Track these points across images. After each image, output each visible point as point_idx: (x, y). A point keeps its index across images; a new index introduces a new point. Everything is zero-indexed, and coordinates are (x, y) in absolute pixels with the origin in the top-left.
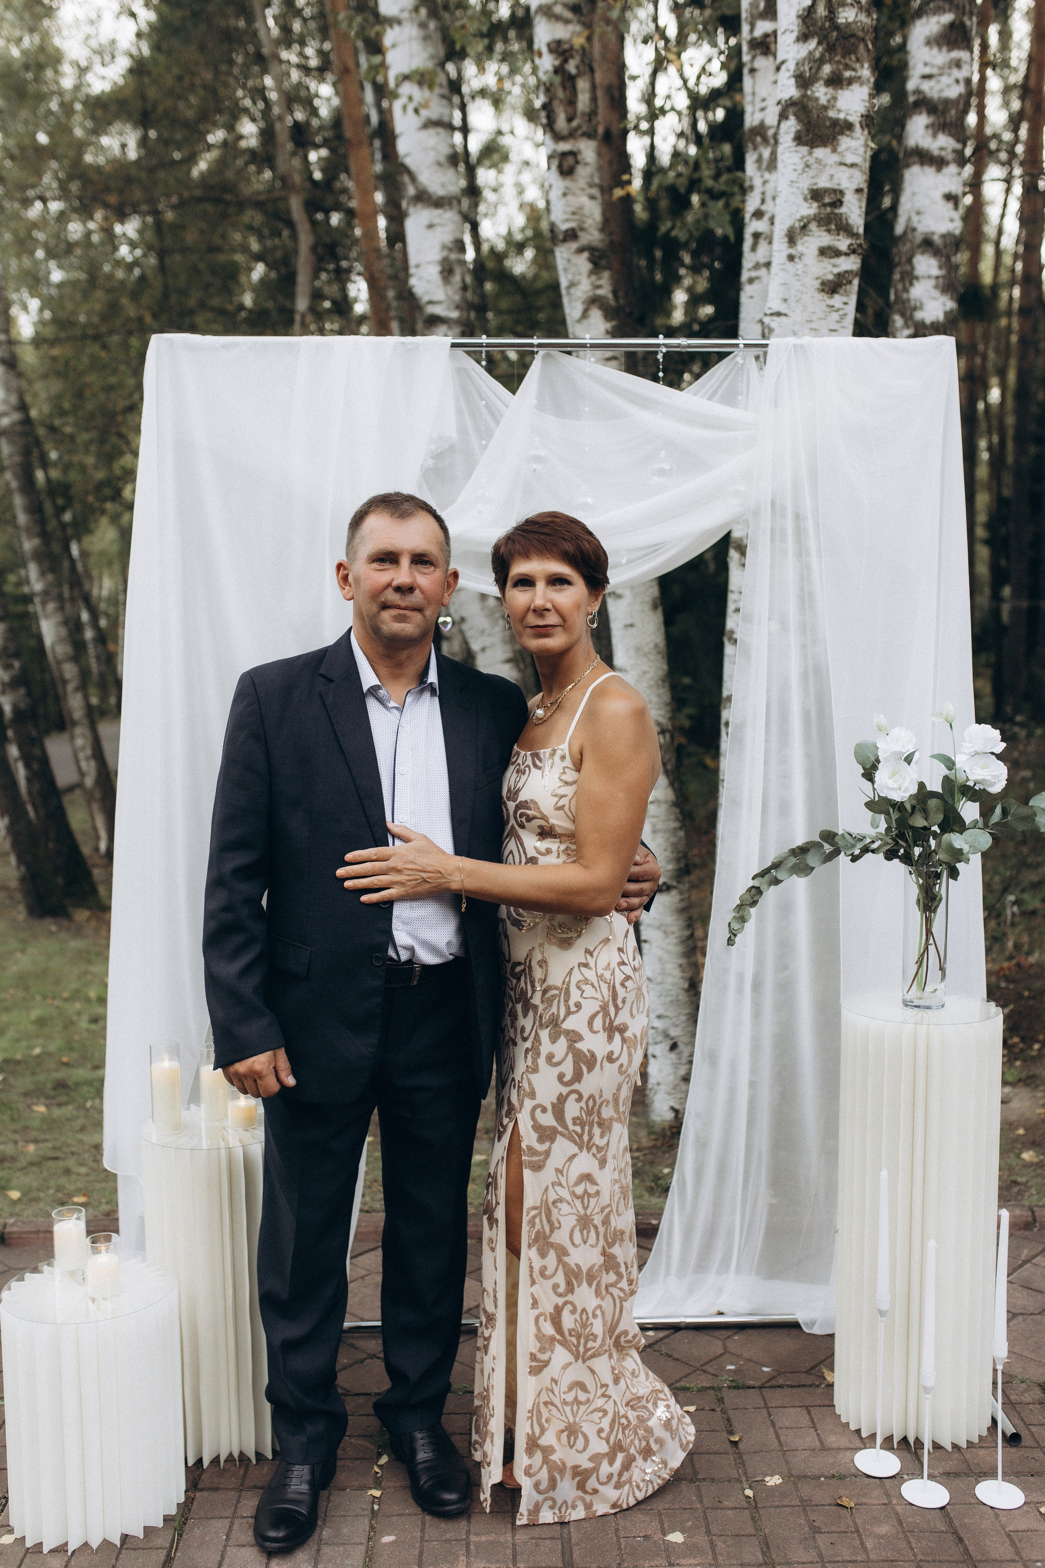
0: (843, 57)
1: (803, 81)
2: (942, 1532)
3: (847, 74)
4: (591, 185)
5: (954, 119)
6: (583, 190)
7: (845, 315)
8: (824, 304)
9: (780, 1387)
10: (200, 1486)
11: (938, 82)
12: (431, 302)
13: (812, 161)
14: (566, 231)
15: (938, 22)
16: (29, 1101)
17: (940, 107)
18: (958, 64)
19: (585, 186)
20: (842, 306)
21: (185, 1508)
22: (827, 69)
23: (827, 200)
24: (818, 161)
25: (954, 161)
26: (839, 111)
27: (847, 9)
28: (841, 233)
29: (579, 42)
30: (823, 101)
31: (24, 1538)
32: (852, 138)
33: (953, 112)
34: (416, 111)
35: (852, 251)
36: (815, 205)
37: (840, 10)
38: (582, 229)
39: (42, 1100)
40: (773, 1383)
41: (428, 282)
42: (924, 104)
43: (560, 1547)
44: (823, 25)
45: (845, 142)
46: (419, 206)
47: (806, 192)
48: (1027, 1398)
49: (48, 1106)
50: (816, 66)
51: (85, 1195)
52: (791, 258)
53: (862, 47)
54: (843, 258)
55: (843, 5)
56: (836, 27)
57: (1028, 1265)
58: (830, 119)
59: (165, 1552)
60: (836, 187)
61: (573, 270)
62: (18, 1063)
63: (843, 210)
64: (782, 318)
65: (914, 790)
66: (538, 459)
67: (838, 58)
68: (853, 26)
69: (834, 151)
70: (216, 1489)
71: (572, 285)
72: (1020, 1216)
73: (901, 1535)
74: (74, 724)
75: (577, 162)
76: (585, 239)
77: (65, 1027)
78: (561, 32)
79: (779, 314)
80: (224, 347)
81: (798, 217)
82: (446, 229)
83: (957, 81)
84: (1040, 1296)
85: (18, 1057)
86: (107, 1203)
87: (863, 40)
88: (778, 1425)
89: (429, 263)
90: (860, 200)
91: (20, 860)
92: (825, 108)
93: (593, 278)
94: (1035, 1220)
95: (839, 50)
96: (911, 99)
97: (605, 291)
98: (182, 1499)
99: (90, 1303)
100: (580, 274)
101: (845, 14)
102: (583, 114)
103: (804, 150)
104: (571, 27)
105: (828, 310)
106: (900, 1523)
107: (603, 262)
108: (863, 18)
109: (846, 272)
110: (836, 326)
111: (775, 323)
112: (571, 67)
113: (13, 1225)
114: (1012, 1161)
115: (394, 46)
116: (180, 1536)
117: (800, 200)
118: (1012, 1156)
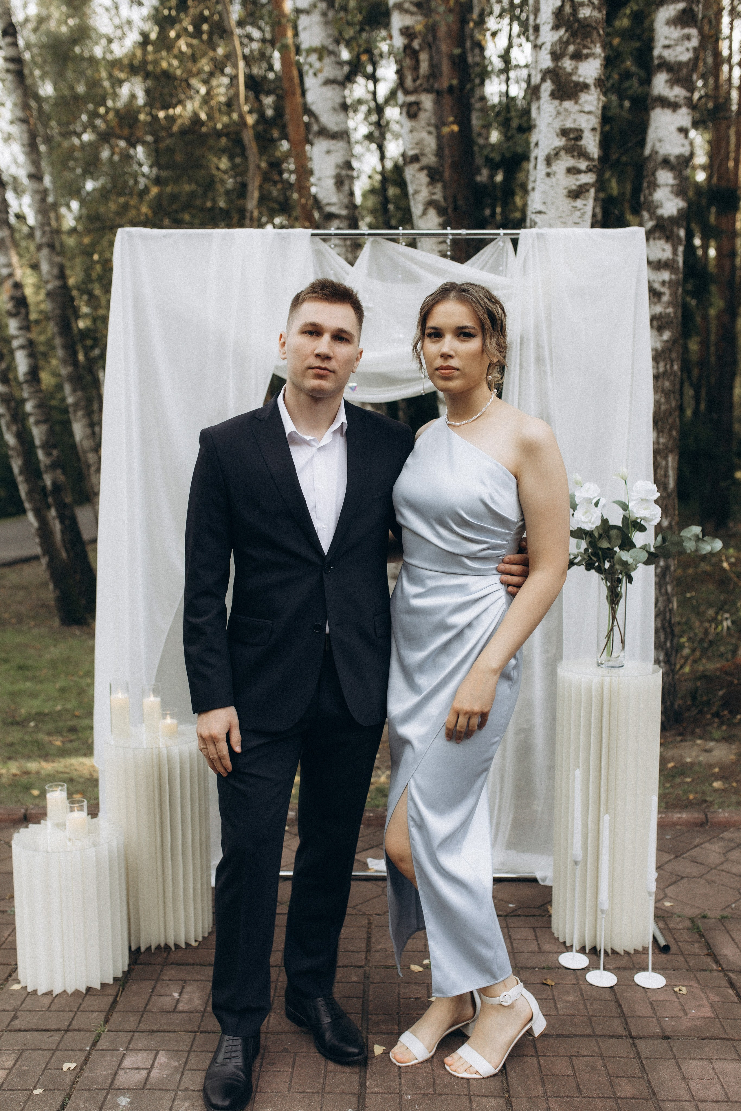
0: (582, 40)
1: (556, 56)
2: (608, 1000)
3: (585, 51)
4: (429, 125)
5: (685, 76)
6: (423, 128)
7: (585, 213)
8: (570, 206)
9: (519, 916)
10: (139, 961)
11: (674, 50)
12: (328, 204)
13: (561, 110)
14: (412, 156)
15: (675, 9)
16: (51, 739)
17: (676, 68)
18: (688, 37)
19: (425, 125)
20: (582, 207)
21: (127, 974)
22: (571, 48)
23: (572, 136)
24: (566, 110)
25: (685, 105)
26: (580, 76)
27: (585, 7)
28: (582, 158)
29: (419, 28)
30: (569, 69)
31: (26, 987)
32: (589, 94)
33: (684, 71)
34: (315, 74)
35: (589, 170)
36: (564, 139)
37: (581, 8)
38: (423, 154)
39: (59, 738)
40: (515, 913)
41: (327, 190)
42: (665, 65)
43: (361, 1002)
44: (569, 19)
45: (584, 97)
46: (321, 138)
47: (558, 131)
48: (680, 926)
50: (564, 46)
52: (548, 175)
53: (595, 34)
54: (582, 175)
55: (582, 4)
56: (577, 20)
57: (697, 849)
58: (574, 82)
59: (113, 997)
60: (577, 127)
61: (417, 182)
62: (45, 715)
63: (583, 142)
64: (543, 215)
65: (598, 523)
67: (578, 41)
68: (589, 19)
69: (576, 103)
70: (149, 964)
71: (416, 192)
72: (698, 818)
73: (581, 1002)
74: (95, 494)
75: (419, 109)
76: (425, 161)
77: (79, 694)
78: (408, 21)
79: (540, 212)
80: (165, 236)
81: (553, 147)
82: (339, 154)
83: (688, 50)
84: (701, 867)
85: (46, 711)
86: (95, 799)
87: (596, 28)
88: (513, 937)
89: (327, 177)
90: (594, 136)
91: (56, 586)
92: (570, 74)
93: (430, 188)
94: (707, 820)
95: (580, 36)
96: (656, 62)
97: (438, 196)
98: (126, 969)
99: (68, 842)
100: (422, 185)
101: (584, 12)
102: (424, 76)
103: (557, 102)
104: (414, 18)
105: (573, 209)
106: (582, 995)
107: (437, 177)
108: (596, 14)
109: (585, 184)
110: (579, 220)
111: (538, 218)
112: (416, 44)
113: (32, 809)
114: (706, 787)
115: (305, 29)
116: (123, 989)
117: (554, 136)
118: (707, 784)
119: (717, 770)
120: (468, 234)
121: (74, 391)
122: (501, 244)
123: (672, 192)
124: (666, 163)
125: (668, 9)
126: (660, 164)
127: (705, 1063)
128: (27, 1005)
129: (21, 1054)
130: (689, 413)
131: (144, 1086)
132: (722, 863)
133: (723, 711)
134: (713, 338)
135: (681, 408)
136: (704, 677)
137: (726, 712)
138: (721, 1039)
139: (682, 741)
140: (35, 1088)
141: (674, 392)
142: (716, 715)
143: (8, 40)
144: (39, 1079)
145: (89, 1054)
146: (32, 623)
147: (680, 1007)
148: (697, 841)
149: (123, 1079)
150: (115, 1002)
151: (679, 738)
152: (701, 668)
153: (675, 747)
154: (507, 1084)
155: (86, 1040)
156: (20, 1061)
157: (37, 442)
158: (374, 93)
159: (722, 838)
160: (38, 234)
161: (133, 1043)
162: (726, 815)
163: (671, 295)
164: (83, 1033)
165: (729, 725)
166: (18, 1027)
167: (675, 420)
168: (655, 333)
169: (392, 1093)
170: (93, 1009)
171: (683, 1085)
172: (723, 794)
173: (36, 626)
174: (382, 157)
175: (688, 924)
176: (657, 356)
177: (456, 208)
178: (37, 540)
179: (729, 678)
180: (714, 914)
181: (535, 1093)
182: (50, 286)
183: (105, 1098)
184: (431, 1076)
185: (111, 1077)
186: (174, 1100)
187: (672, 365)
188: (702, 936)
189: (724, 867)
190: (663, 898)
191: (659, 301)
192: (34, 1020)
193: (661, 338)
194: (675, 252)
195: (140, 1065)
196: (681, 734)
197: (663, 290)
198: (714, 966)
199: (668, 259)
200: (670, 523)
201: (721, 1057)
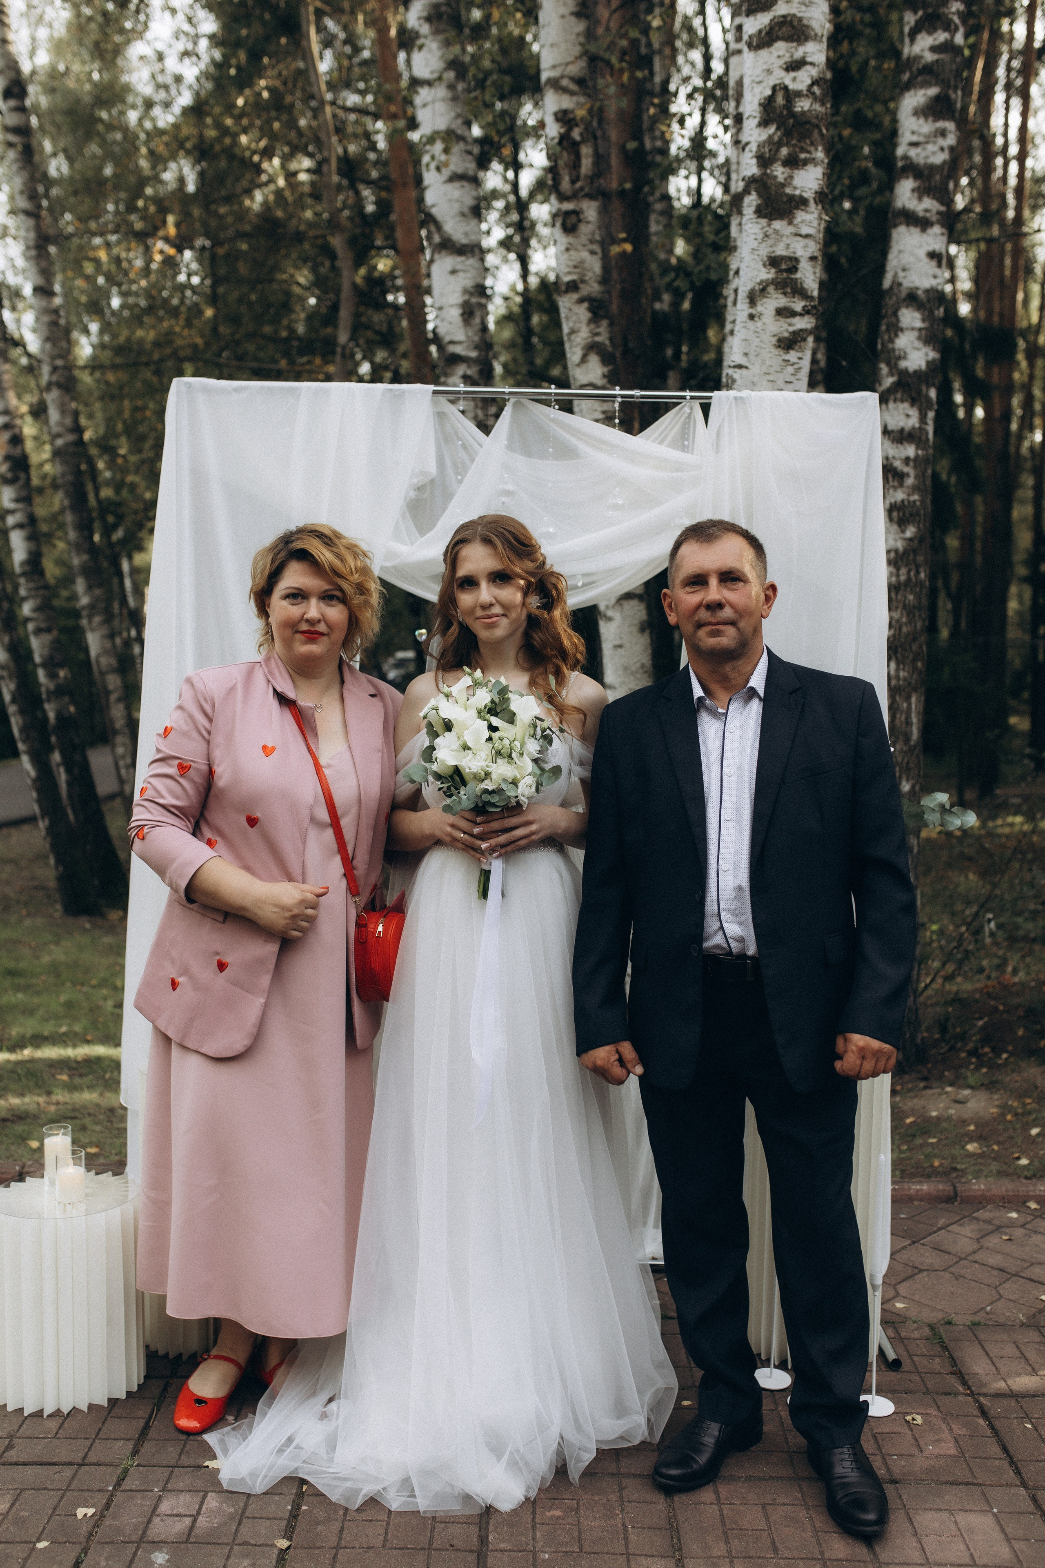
0: (799, 141)
1: (764, 161)
3: (803, 156)
4: (591, 242)
5: (938, 184)
6: (584, 245)
7: (800, 368)
8: (780, 359)
11: (924, 149)
12: (452, 342)
13: (771, 231)
14: (568, 283)
15: (925, 95)
16: (53, 1071)
17: (926, 172)
18: (943, 133)
19: (587, 242)
20: (797, 361)
22: (784, 151)
23: (783, 267)
24: (776, 232)
25: (938, 222)
26: (795, 188)
27: (803, 100)
28: (797, 296)
29: (581, 113)
30: (781, 179)
32: (807, 212)
33: (938, 177)
34: (438, 169)
35: (806, 312)
36: (773, 270)
37: (797, 100)
38: (583, 281)
39: (66, 1070)
41: (450, 323)
42: (912, 169)
44: (782, 113)
45: (801, 216)
46: (445, 253)
47: (765, 259)
48: (916, 1335)
49: (70, 1076)
50: (774, 148)
51: (97, 1146)
52: (752, 317)
53: (816, 134)
54: (797, 319)
55: (800, 95)
56: (793, 115)
57: (942, 1232)
58: (787, 195)
59: (144, 1421)
60: (791, 255)
61: (574, 318)
63: (798, 275)
64: (744, 371)
66: (508, 493)
67: (794, 142)
68: (809, 114)
69: (790, 223)
71: (573, 332)
74: (116, 732)
75: (580, 221)
76: (585, 290)
77: (92, 1010)
78: (567, 103)
79: (740, 367)
80: (236, 390)
81: (758, 280)
82: (468, 275)
83: (942, 149)
84: (947, 1256)
86: (117, 1154)
87: (818, 126)
89: (451, 306)
90: (814, 267)
91: (58, 861)
92: (783, 185)
93: (592, 326)
94: (956, 1194)
95: (795, 135)
96: (900, 164)
97: (603, 338)
100: (580, 322)
101: (801, 104)
102: (586, 177)
103: (764, 222)
104: (575, 98)
105: (783, 363)
107: (602, 312)
108: (817, 107)
109: (801, 330)
110: (792, 379)
111: (737, 374)
112: (576, 134)
113: (31, 1166)
114: (956, 1151)
115: (425, 105)
116: (158, 1410)
117: (760, 266)
118: (957, 1147)
119: (972, 1128)
120: (643, 397)
121: (90, 588)
122: (687, 410)
123: (919, 338)
124: (912, 299)
125: (916, 95)
126: (904, 300)
127: (945, 1515)
128: (26, 1430)
129: (20, 1494)
130: (945, 633)
131: (188, 1539)
132: (975, 1252)
133: (982, 1047)
134: (979, 530)
135: (932, 628)
136: (957, 1000)
137: (987, 1050)
138: (967, 1484)
139: (925, 1088)
140: (39, 1540)
141: (920, 609)
142: (973, 1053)
143: (12, 103)
144: (44, 1528)
145: (112, 1495)
146: (24, 912)
147: (913, 1442)
148: (942, 1222)
149: (160, 1528)
150: (147, 1427)
151: (922, 1085)
152: (954, 988)
153: (916, 1096)
154: (679, 1540)
155: (107, 1478)
156: (17, 1504)
157: (37, 659)
158: (515, 186)
159: (976, 1219)
160: (46, 369)
161: (172, 1481)
162: (982, 1187)
163: (916, 477)
164: (103, 1468)
165: (990, 1068)
166: (14, 1460)
167: (920, 646)
168: (895, 527)
169: (524, 1550)
170: (116, 1436)
171: (914, 1544)
172: (980, 1161)
173: (29, 915)
174: (525, 273)
175: (927, 1331)
176: (896, 560)
177: (626, 352)
178: (34, 795)
179: (992, 1003)
180: (962, 1319)
181: (715, 1552)
182: (60, 442)
183: (135, 1553)
184: (576, 1528)
185: (142, 1527)
186: (228, 1557)
187: (918, 573)
188: (945, 1348)
189: (978, 1257)
190: (894, 1297)
191: (901, 485)
192: (37, 1451)
193: (902, 535)
194: (923, 419)
195: (181, 1510)
196: (925, 1079)
197: (906, 470)
198: (961, 1389)
199: (913, 428)
200: (913, 787)
201: (967, 1507)
